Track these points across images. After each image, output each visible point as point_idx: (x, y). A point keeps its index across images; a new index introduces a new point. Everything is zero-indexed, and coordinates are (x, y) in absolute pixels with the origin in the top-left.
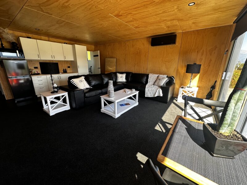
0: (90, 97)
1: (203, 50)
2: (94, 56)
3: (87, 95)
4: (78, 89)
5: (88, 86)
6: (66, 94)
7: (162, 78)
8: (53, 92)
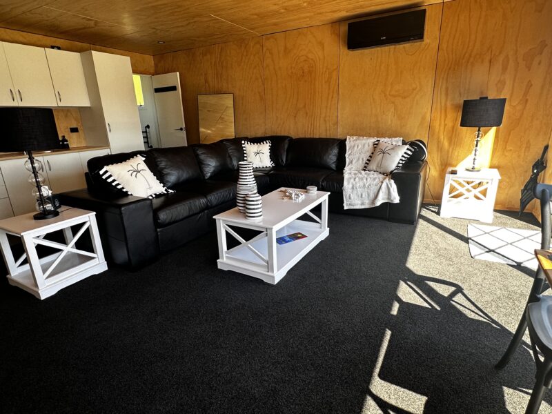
0: (174, 222)
1: (507, 57)
2: (157, 90)
3: (163, 216)
4: (130, 199)
5: (159, 188)
6: (89, 219)
7: (390, 147)
8: (42, 216)
